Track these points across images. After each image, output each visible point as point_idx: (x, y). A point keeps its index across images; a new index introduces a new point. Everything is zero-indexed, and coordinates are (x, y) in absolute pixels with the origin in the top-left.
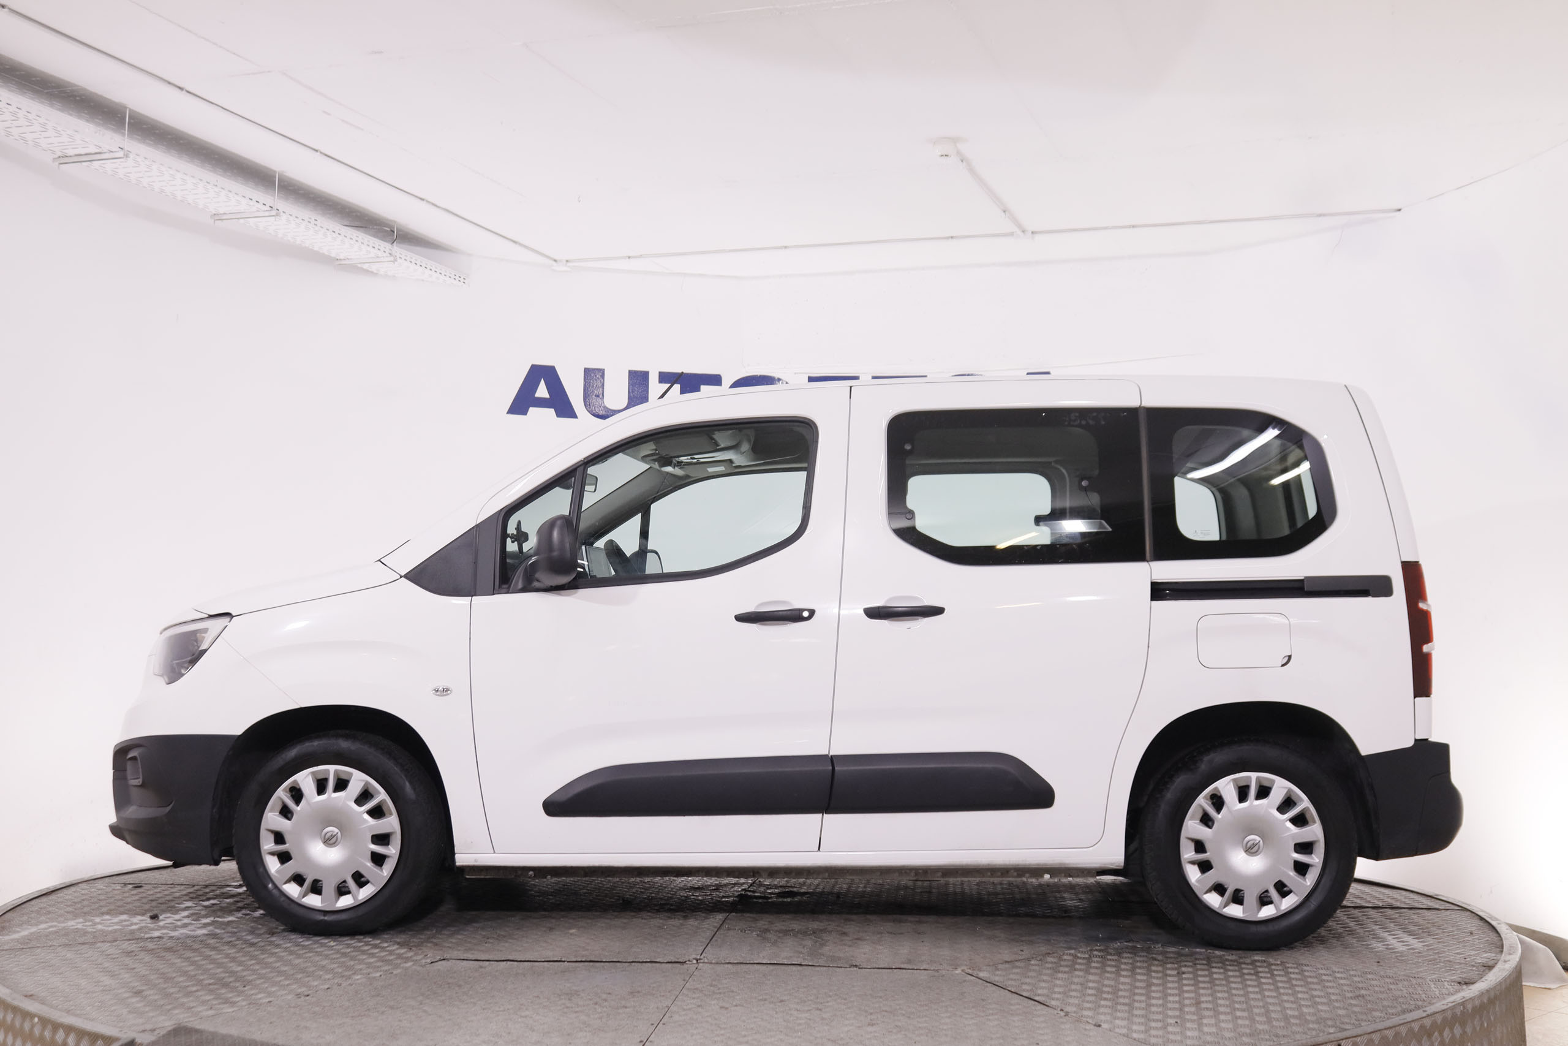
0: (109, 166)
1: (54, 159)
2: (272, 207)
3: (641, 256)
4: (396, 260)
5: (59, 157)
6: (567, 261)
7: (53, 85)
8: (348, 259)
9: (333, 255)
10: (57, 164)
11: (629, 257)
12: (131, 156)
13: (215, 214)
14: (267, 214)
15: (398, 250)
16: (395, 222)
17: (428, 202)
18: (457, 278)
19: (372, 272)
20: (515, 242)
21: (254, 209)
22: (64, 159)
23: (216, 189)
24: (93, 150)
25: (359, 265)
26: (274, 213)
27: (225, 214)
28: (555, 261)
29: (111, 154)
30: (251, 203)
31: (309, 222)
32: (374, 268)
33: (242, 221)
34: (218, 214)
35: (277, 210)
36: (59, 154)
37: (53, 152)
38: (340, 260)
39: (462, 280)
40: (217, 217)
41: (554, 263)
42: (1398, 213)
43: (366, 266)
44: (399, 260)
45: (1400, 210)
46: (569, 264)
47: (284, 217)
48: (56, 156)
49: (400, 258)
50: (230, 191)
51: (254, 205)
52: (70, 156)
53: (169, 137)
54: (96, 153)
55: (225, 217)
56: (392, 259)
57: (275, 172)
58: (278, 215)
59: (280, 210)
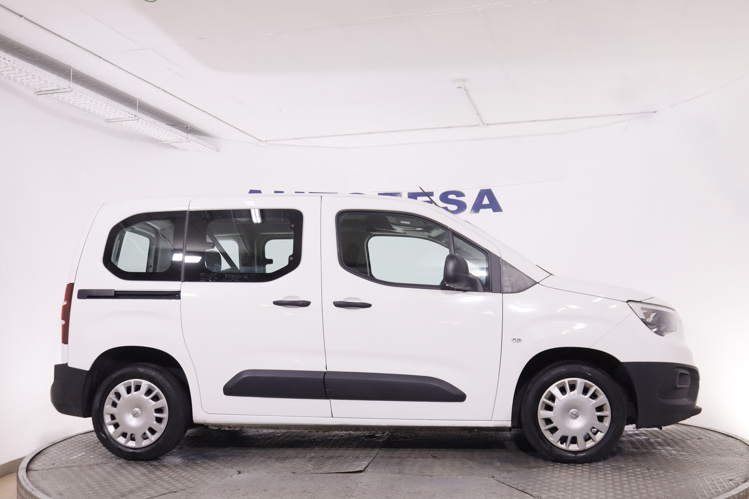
0: (61, 96)
1: (35, 92)
2: (135, 116)
3: (300, 138)
4: (189, 141)
5: (37, 92)
6: (266, 141)
7: (37, 56)
8: (167, 141)
9: (160, 139)
10: (36, 95)
11: (296, 139)
12: (73, 91)
13: (107, 120)
14: (133, 119)
15: (190, 136)
16: (189, 123)
17: (207, 113)
18: (215, 149)
19: (177, 147)
20: (244, 132)
21: (127, 117)
22: (40, 93)
23: (111, 107)
24: (55, 88)
25: (171, 144)
26: (136, 118)
27: (112, 119)
28: (261, 141)
29: (64, 89)
30: (126, 114)
31: (152, 123)
32: (178, 145)
33: (121, 122)
34: (109, 120)
35: (138, 117)
36: (38, 90)
37: (35, 89)
39: (218, 150)
42: (654, 113)
43: (173, 144)
45: (656, 112)
46: (267, 143)
47: (141, 120)
48: (36, 91)
49: (191, 140)
50: (117, 108)
51: (127, 115)
52: (43, 91)
53: (89, 82)
55: (112, 121)
56: (187, 140)
57: (137, 99)
58: (138, 120)
59: (139, 117)
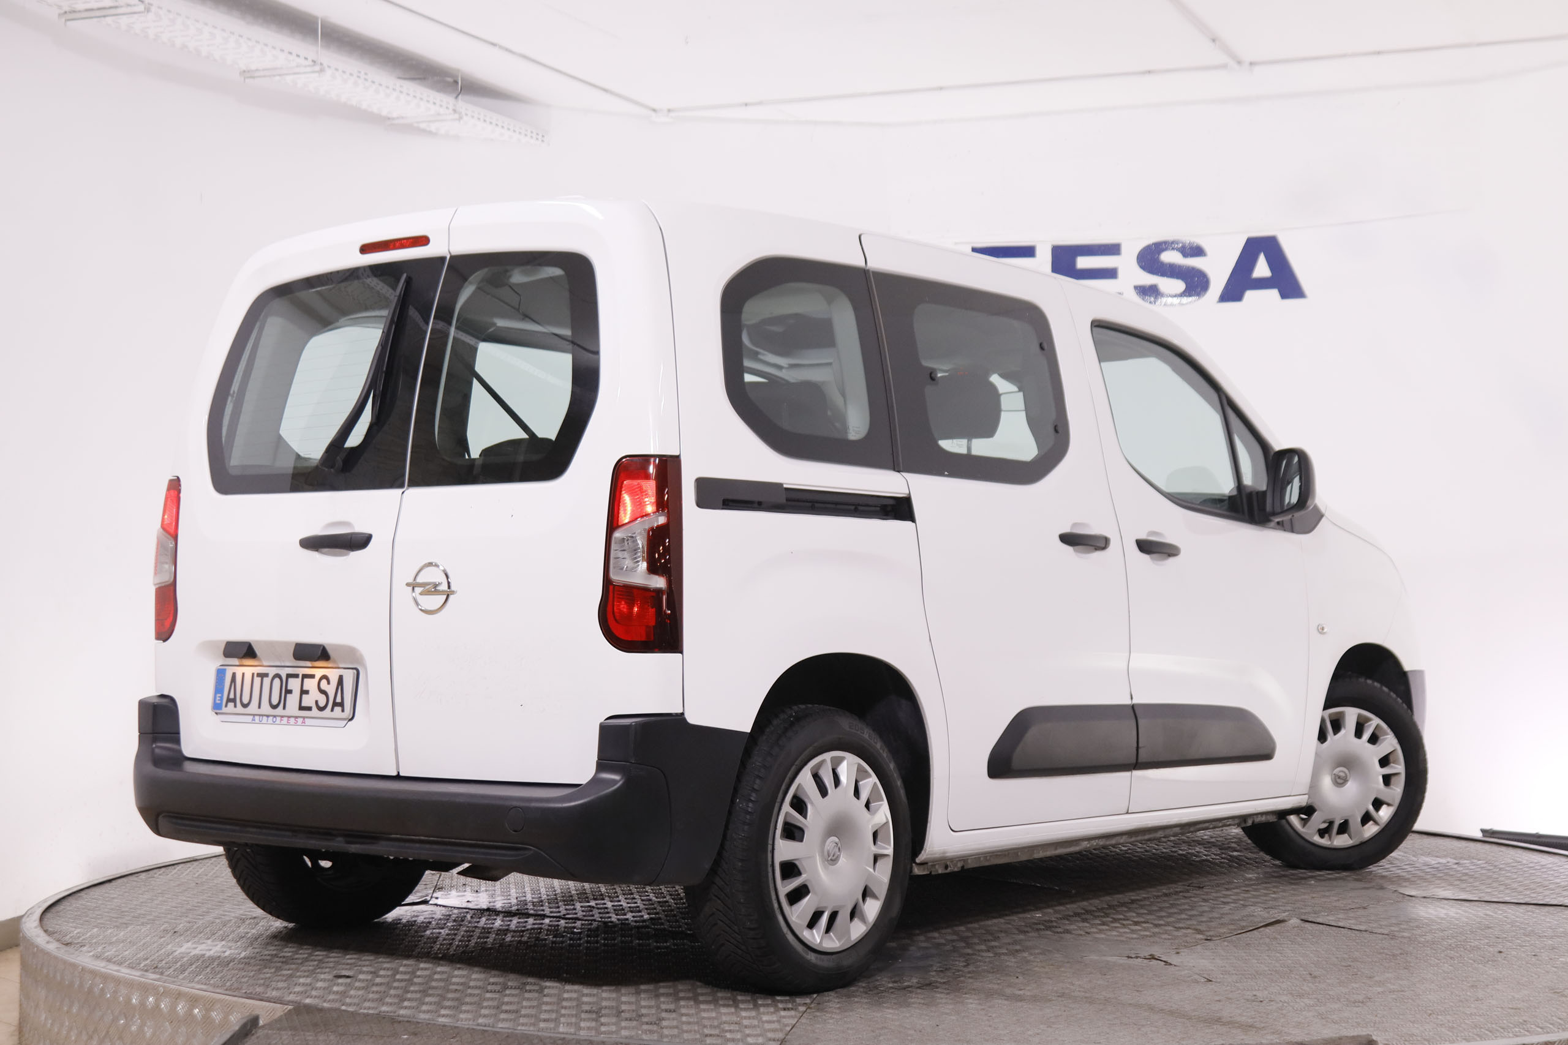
0: (125, 20)
1: (59, 15)
2: (314, 61)
3: (761, 103)
4: (460, 118)
5: (66, 12)
6: (669, 111)
8: (403, 118)
9: (384, 113)
10: (63, 20)
11: (746, 105)
12: (153, 9)
13: (244, 71)
14: (309, 69)
15: (464, 104)
16: (458, 70)
17: (501, 47)
18: (534, 135)
19: (430, 133)
20: (606, 90)
21: (293, 64)
22: (71, 15)
23: (250, 43)
24: (108, 3)
25: (416, 125)
26: (317, 68)
27: (257, 70)
28: (654, 110)
29: (129, 8)
30: (290, 57)
31: (359, 77)
32: (433, 127)
33: (277, 78)
34: (249, 71)
35: (321, 64)
36: (67, 9)
37: (60, 7)
38: (393, 119)
39: (540, 137)
40: (247, 74)
41: (653, 114)
43: (423, 126)
44: (465, 118)
46: (672, 114)
47: (329, 72)
48: (62, 12)
49: (466, 115)
50: (266, 45)
51: (293, 60)
52: (79, 11)
54: (111, 8)
55: (257, 74)
56: (456, 116)
57: (316, 18)
58: (322, 70)
59: (325, 65)
